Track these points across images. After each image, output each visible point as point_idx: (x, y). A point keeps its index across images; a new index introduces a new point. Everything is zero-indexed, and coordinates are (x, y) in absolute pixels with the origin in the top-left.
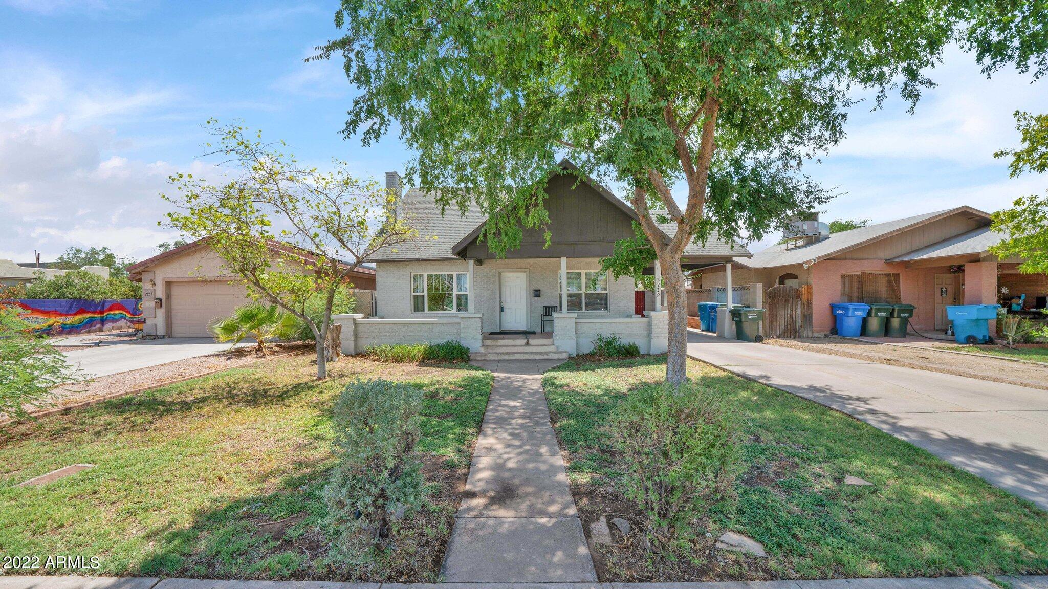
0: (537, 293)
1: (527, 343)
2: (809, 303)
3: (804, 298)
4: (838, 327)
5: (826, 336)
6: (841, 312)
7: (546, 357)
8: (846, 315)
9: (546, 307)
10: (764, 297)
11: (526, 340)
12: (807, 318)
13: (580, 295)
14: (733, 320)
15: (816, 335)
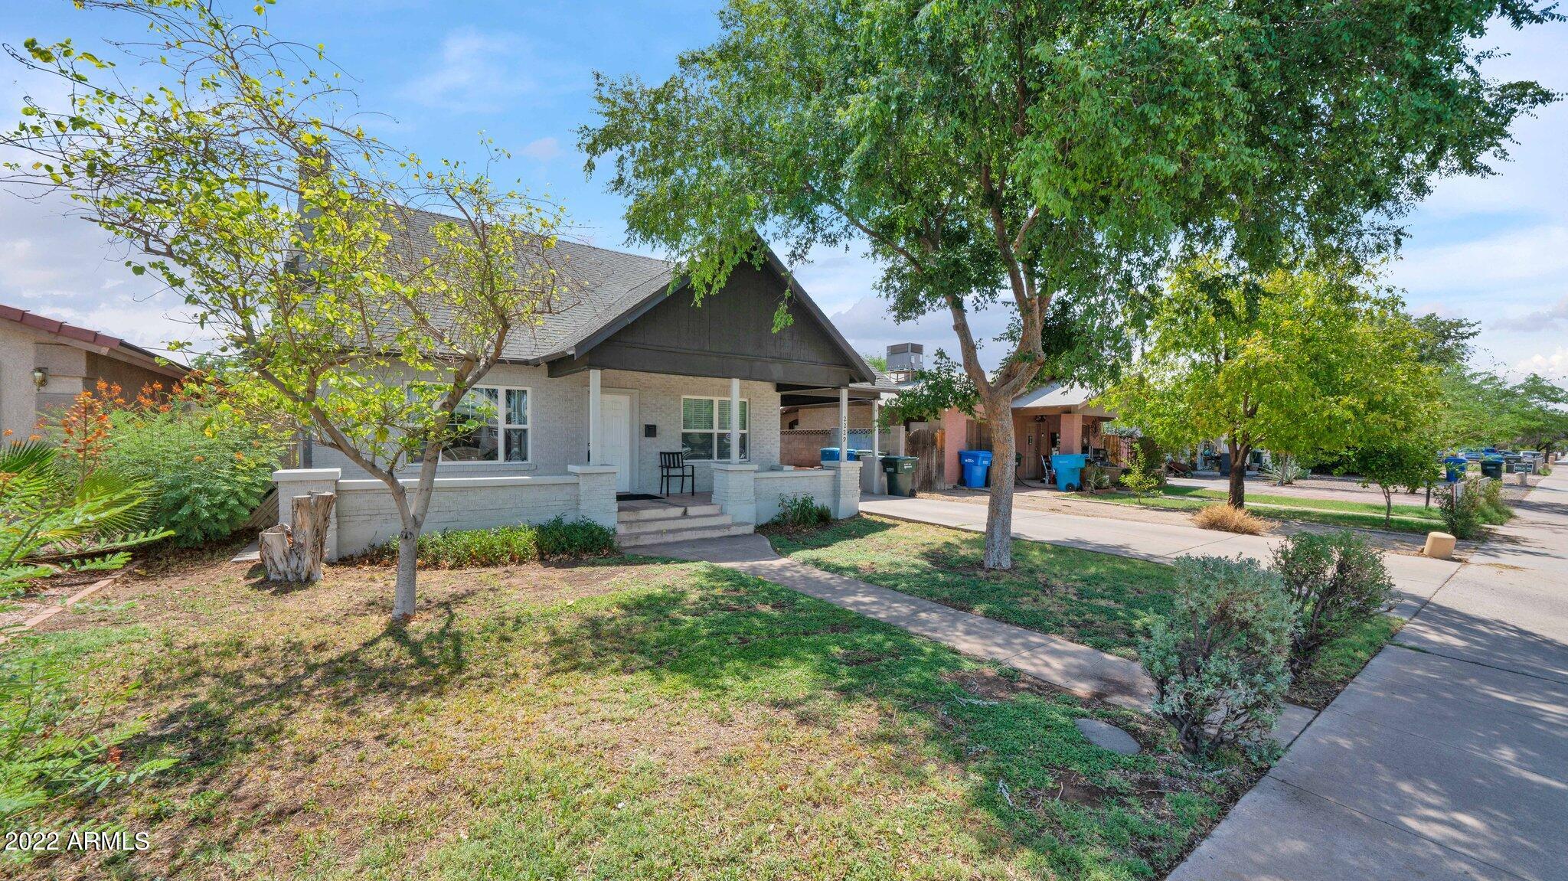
0: (651, 431)
1: (685, 513)
2: (942, 451)
3: (939, 445)
4: (966, 477)
5: (955, 487)
6: (970, 460)
7: (727, 533)
8: (976, 464)
9: (665, 453)
10: (907, 442)
11: (683, 509)
12: (940, 467)
13: (711, 435)
14: (885, 470)
15: (947, 487)
